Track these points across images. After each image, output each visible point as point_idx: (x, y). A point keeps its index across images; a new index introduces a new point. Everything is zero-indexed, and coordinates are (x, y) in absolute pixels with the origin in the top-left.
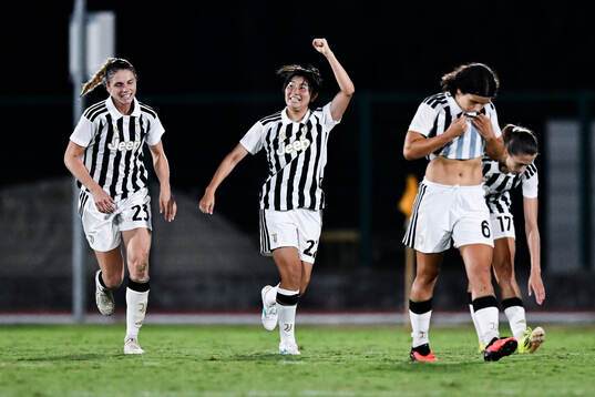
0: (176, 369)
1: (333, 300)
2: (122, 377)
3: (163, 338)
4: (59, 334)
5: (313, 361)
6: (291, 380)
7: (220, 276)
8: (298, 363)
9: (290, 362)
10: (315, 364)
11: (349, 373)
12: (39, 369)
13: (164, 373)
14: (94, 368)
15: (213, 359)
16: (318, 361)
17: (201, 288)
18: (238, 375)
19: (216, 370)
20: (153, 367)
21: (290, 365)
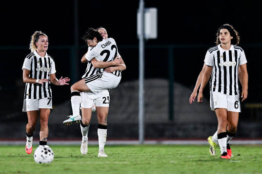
0: (184, 165)
1: (253, 134)
2: (160, 168)
3: (178, 151)
4: (132, 149)
5: (244, 161)
6: (234, 169)
7: (203, 124)
8: (237, 162)
9: (234, 161)
10: (245, 162)
11: (260, 166)
12: (124, 165)
13: (179, 166)
14: (148, 164)
15: (200, 160)
16: (246, 161)
17: (195, 129)
18: (211, 167)
19: (201, 165)
20: (173, 163)
21: (234, 163)
